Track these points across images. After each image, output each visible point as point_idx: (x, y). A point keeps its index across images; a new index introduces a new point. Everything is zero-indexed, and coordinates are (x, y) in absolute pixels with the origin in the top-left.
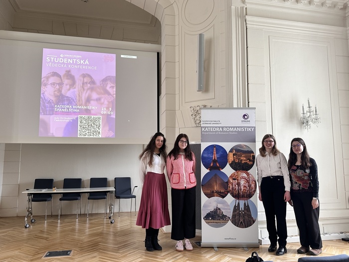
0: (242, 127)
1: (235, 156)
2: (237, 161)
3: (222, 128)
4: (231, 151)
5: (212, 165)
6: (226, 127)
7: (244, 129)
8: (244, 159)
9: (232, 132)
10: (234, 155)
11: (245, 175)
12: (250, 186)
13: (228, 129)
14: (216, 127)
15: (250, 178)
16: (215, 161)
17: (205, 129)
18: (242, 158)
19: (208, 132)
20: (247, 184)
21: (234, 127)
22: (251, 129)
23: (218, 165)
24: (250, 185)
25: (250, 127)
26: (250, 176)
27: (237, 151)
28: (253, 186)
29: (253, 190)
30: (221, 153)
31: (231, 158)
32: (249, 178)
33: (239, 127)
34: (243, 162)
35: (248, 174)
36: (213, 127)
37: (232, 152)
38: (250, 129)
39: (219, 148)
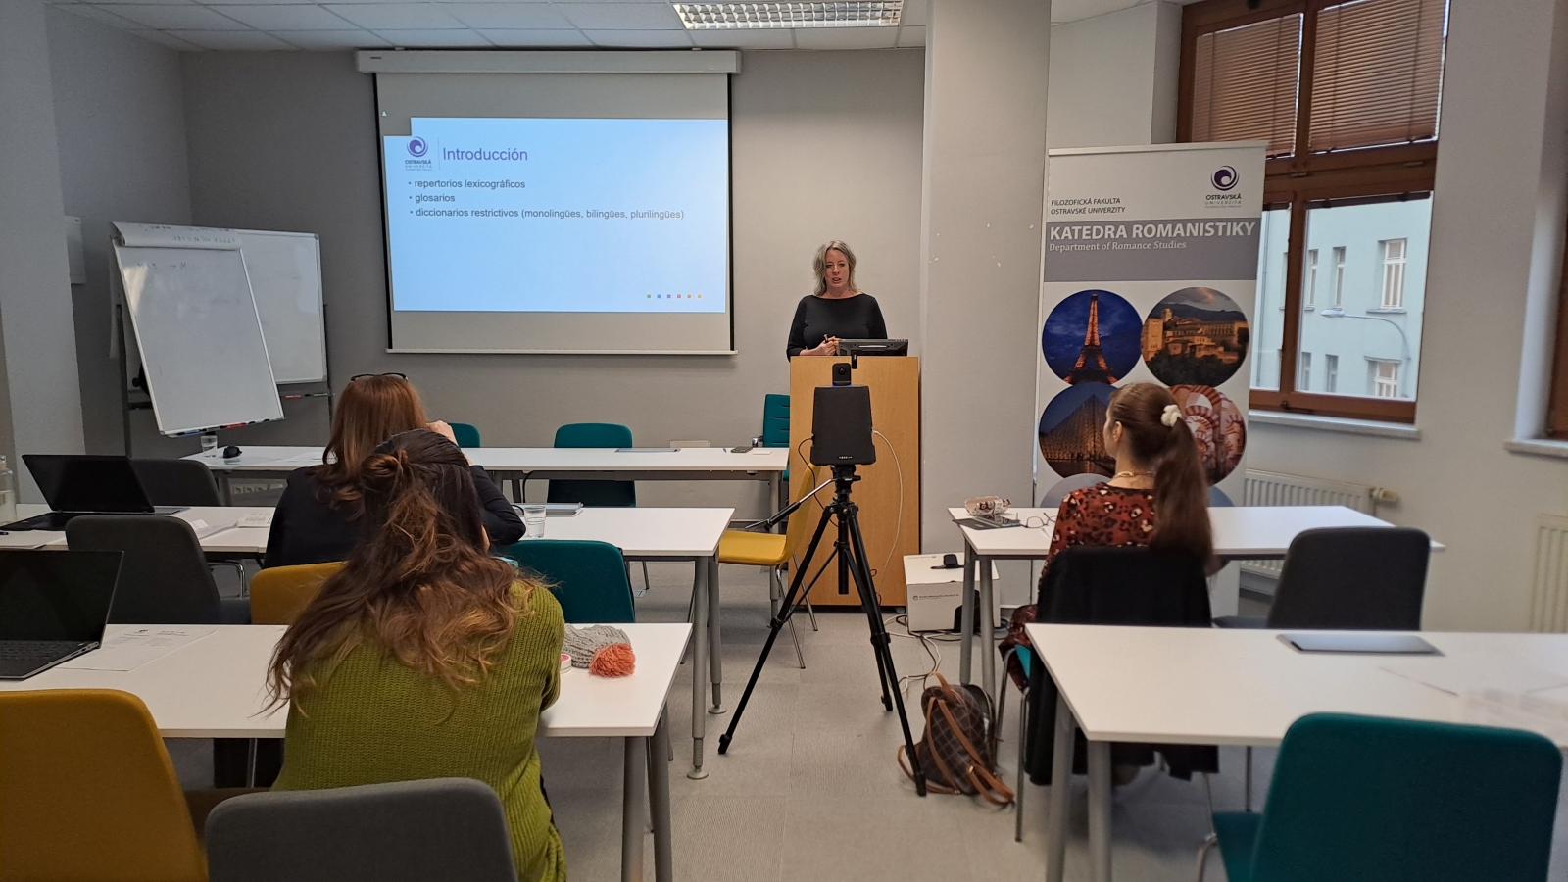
0: (1206, 221)
1: (1169, 333)
2: (1178, 351)
3: (1129, 225)
4: (1156, 314)
5: (1080, 363)
6: (1144, 223)
7: (1216, 228)
8: (1207, 342)
9: (1167, 239)
10: (1166, 328)
11: (1203, 401)
12: (1219, 440)
13: (1150, 231)
14: (1103, 224)
15: (1224, 415)
16: (1091, 351)
17: (1060, 233)
18: (1197, 341)
19: (1073, 241)
20: (1210, 432)
21: (1174, 223)
22: (1243, 229)
23: (1102, 363)
24: (1222, 437)
25: (1238, 220)
26: (1224, 404)
27: (1178, 312)
28: (1231, 439)
29: (1231, 454)
30: (1115, 320)
31: (1154, 338)
32: (1219, 413)
33: (1193, 221)
34: (1200, 354)
35: (1216, 399)
36: (1092, 224)
37: (1158, 317)
38: (1237, 229)
39: (1111, 304)
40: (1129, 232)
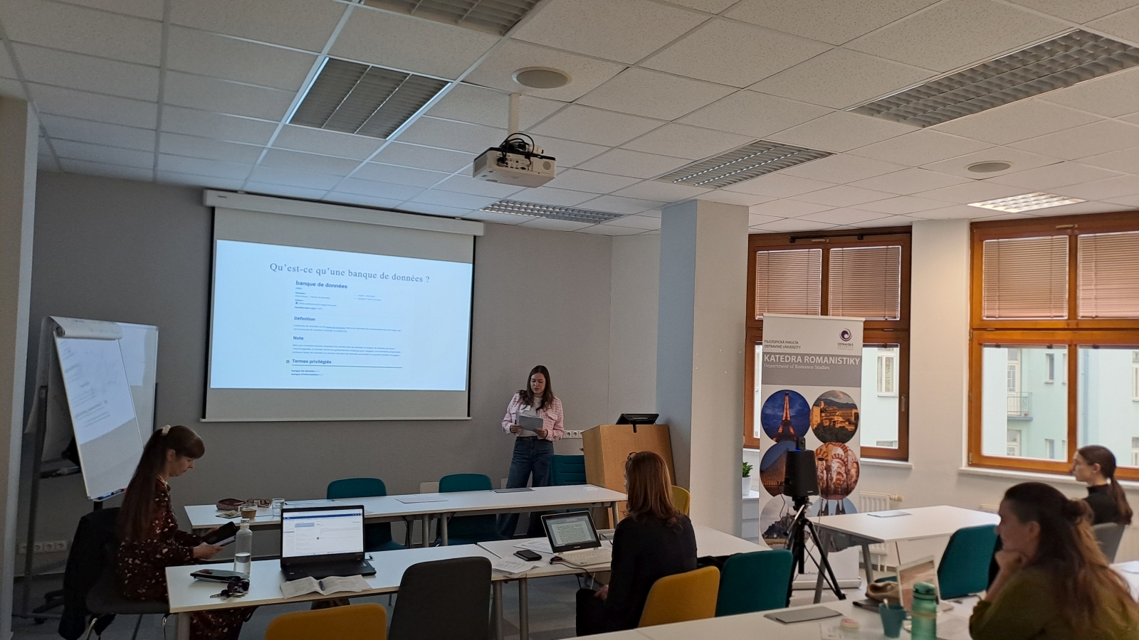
0: (838, 356)
1: (823, 414)
2: (827, 424)
3: (803, 355)
4: (816, 404)
5: (780, 430)
6: (810, 355)
7: (843, 360)
8: (841, 419)
9: (820, 365)
10: (821, 412)
11: (840, 451)
12: (848, 472)
13: (812, 360)
14: (790, 354)
15: (849, 458)
16: (786, 424)
17: (769, 358)
18: (836, 418)
19: (776, 363)
20: (843, 468)
21: (824, 356)
22: (855, 361)
23: (792, 430)
24: (849, 470)
25: (852, 357)
26: (849, 452)
27: (827, 403)
28: (853, 472)
29: (853, 480)
30: (797, 407)
31: (816, 417)
32: (847, 457)
33: (832, 356)
34: (838, 426)
35: (846, 450)
36: (785, 354)
37: (818, 406)
38: (852, 361)
39: (796, 398)
40: (803, 359)
